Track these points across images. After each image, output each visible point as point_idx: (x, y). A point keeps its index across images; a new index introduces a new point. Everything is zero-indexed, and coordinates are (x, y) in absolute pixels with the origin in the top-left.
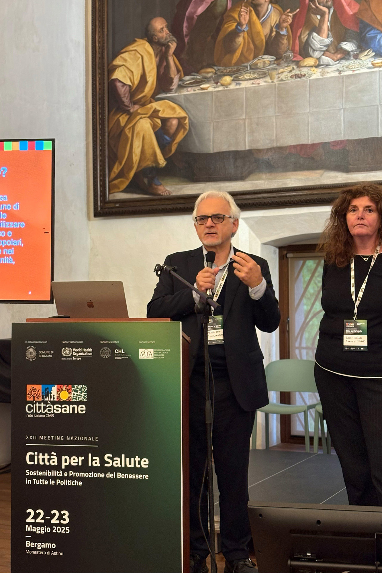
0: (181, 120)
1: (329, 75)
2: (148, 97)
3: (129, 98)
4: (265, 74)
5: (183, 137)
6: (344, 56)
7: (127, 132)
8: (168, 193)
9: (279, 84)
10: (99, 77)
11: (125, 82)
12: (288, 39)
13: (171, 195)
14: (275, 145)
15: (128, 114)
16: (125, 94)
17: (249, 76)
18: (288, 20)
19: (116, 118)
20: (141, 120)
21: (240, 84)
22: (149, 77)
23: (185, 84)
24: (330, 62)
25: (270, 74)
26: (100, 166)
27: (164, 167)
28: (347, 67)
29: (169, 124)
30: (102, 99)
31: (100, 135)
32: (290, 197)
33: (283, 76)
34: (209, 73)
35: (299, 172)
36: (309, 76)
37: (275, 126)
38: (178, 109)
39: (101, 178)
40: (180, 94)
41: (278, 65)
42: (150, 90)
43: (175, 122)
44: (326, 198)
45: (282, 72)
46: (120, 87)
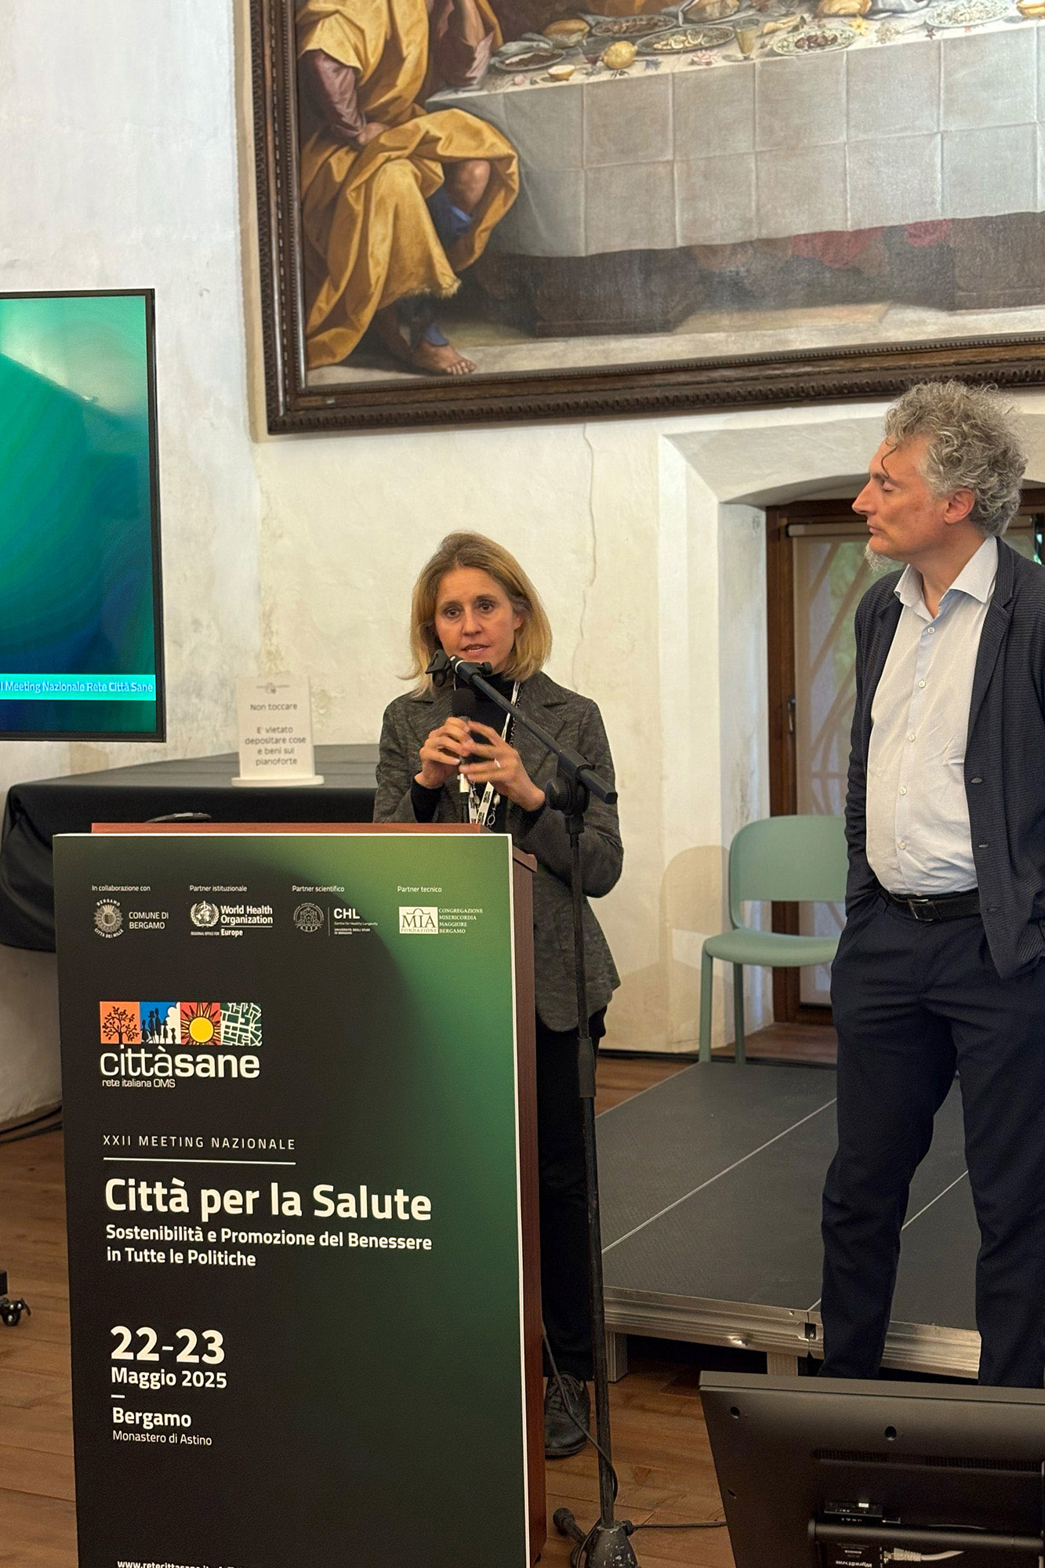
0: (497, 164)
1: (900, 40)
2: (406, 100)
3: (354, 104)
4: (725, 34)
5: (503, 211)
7: (351, 201)
8: (467, 366)
9: (763, 64)
10: (271, 46)
11: (342, 60)
13: (475, 372)
14: (754, 234)
15: (353, 149)
16: (342, 93)
17: (683, 42)
19: (320, 161)
20: (389, 166)
21: (656, 64)
22: (407, 47)
23: (508, 65)
24: (904, 3)
25: (740, 36)
26: (281, 293)
27: (454, 295)
28: (950, 19)
29: (465, 176)
30: (281, 107)
31: (278, 208)
32: (795, 379)
33: (774, 43)
34: (572, 32)
35: (821, 310)
36: (847, 44)
37: (754, 181)
38: (490, 136)
39: (285, 327)
40: (493, 92)
41: (760, 10)
42: (414, 80)
43: (481, 171)
44: (894, 381)
45: (773, 32)
46: (330, 73)
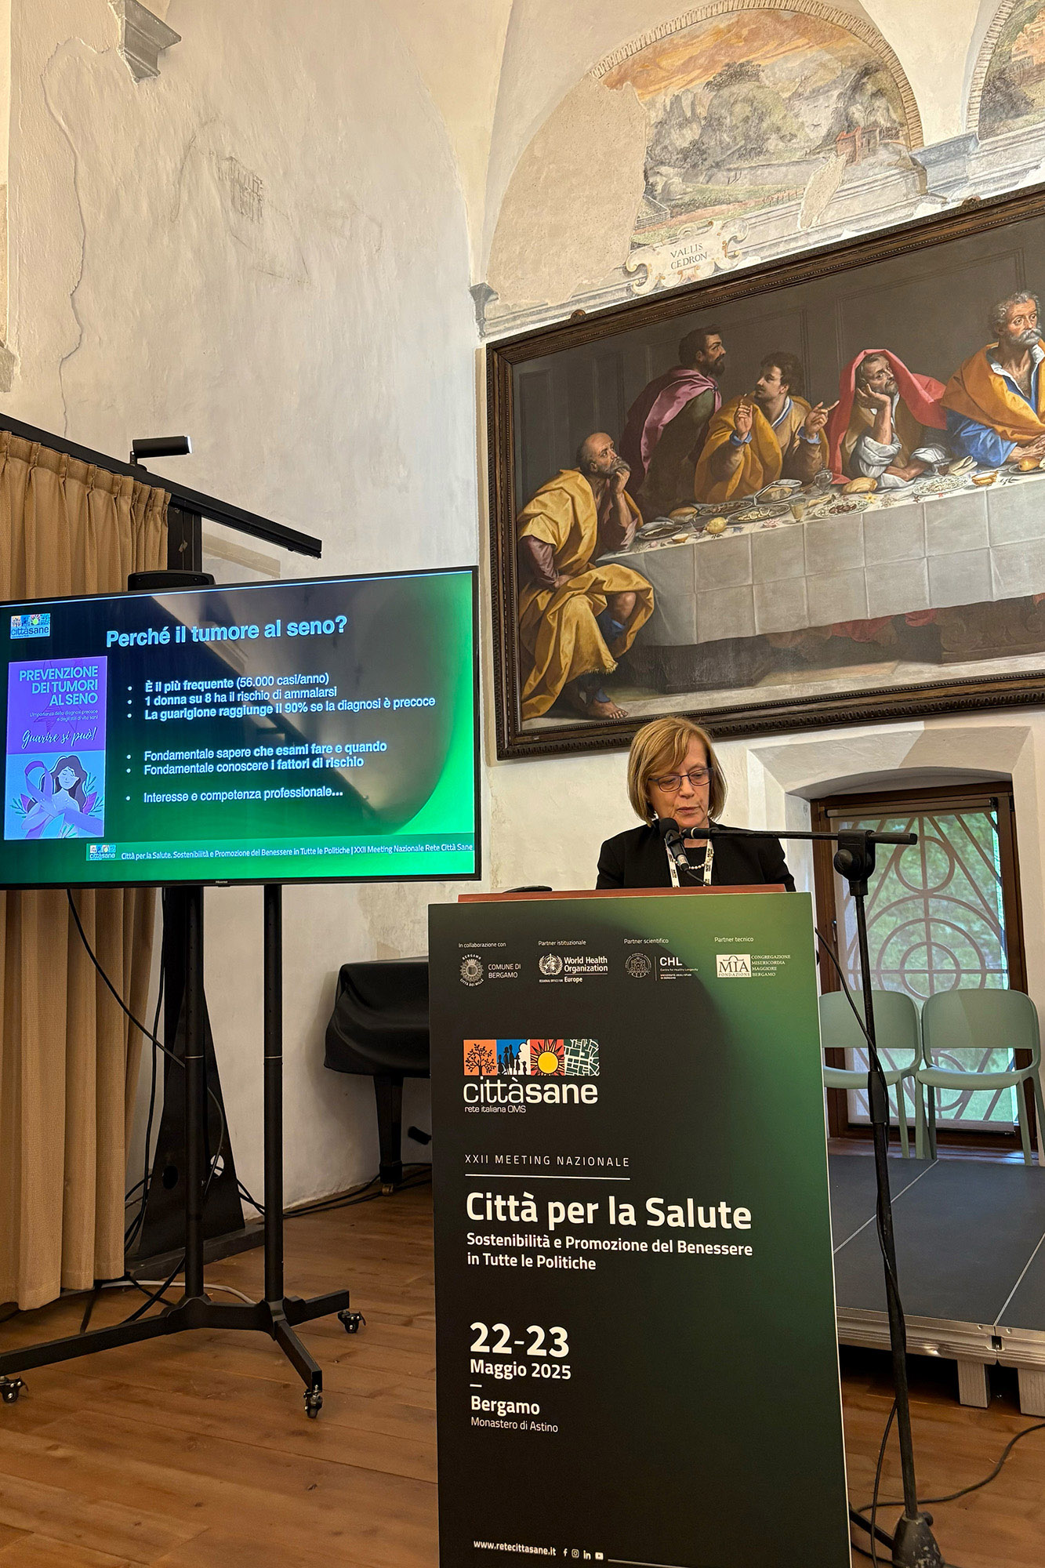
0: (640, 594)
1: (897, 504)
2: (584, 561)
3: (552, 565)
4: (784, 509)
5: (644, 621)
6: (922, 470)
7: (550, 621)
8: (620, 713)
9: (809, 524)
10: (502, 536)
11: (545, 540)
12: (823, 451)
14: (806, 624)
15: (551, 591)
16: (545, 560)
17: (757, 515)
18: (821, 420)
19: (531, 599)
20: (572, 599)
21: (740, 529)
22: (585, 529)
23: (646, 536)
24: (898, 482)
25: (793, 509)
26: (507, 676)
27: (614, 672)
28: (928, 490)
29: (620, 602)
30: (507, 569)
31: (506, 629)
33: (816, 511)
34: (687, 514)
35: (851, 668)
36: (863, 508)
37: (805, 594)
38: (635, 577)
39: (508, 697)
40: (637, 552)
41: (805, 493)
42: (588, 548)
43: (630, 598)
45: (815, 505)
46: (537, 548)
